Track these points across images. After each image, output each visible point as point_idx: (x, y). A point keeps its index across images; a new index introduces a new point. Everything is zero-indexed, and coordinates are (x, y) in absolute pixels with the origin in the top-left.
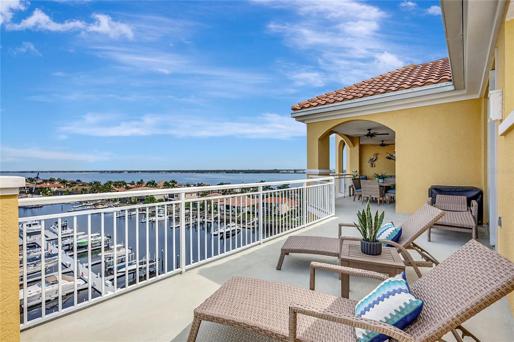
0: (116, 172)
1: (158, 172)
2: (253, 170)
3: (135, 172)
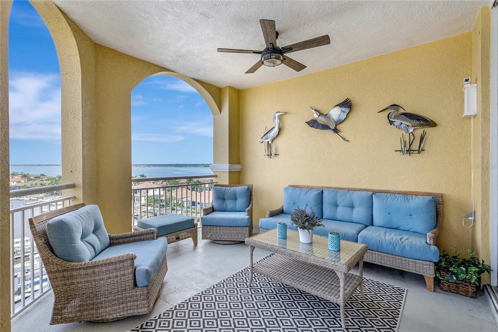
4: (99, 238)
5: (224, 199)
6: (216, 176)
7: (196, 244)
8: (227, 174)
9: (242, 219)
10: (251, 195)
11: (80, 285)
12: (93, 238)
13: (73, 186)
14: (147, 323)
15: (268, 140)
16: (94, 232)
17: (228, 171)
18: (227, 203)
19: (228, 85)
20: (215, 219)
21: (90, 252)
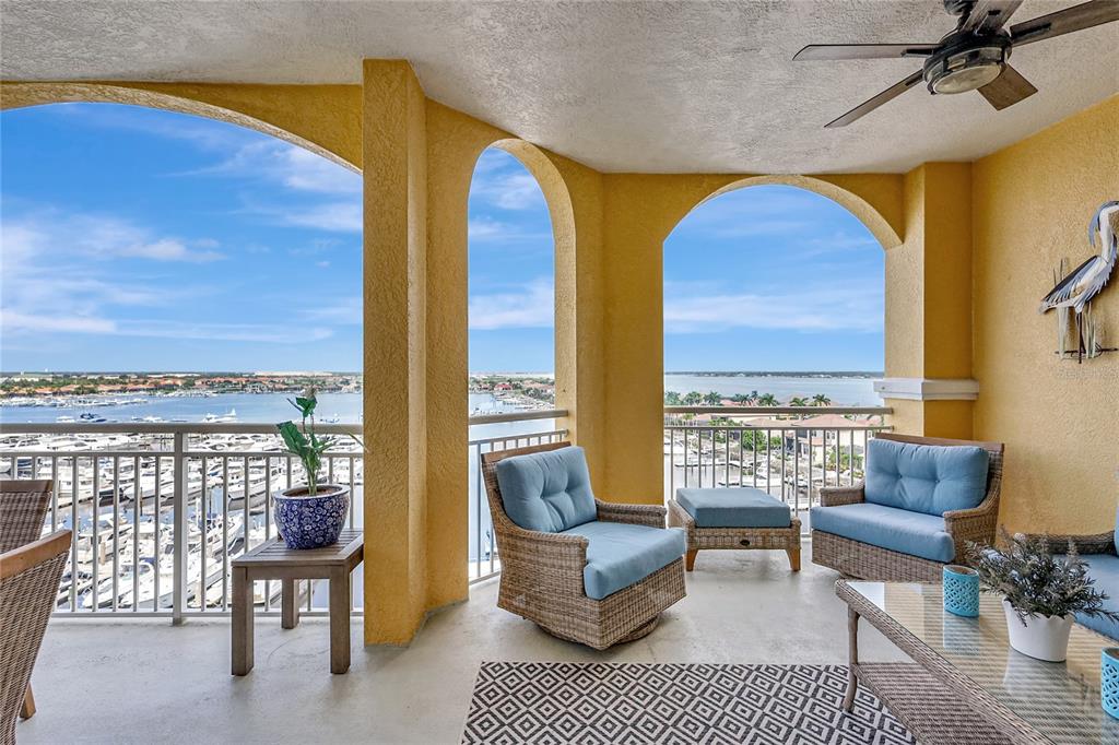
3: (760, 374)
4: (574, 502)
5: (896, 476)
6: (891, 411)
7: (796, 569)
8: (920, 408)
9: (922, 537)
10: (991, 476)
11: (524, 563)
12: (564, 500)
13: (566, 414)
14: (599, 666)
15: (1071, 302)
16: (569, 490)
17: (921, 398)
18: (905, 485)
19: (921, 161)
20: (845, 520)
21: (553, 520)
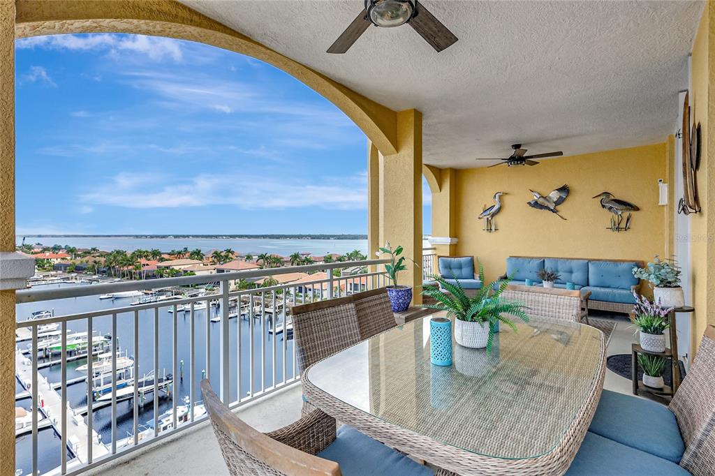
0: (157, 237)
1: (216, 237)
2: (349, 235)
3: (184, 236)
5: (450, 268)
6: (434, 249)
8: (448, 247)
10: (473, 266)
15: (488, 217)
17: (449, 244)
19: (449, 167)
